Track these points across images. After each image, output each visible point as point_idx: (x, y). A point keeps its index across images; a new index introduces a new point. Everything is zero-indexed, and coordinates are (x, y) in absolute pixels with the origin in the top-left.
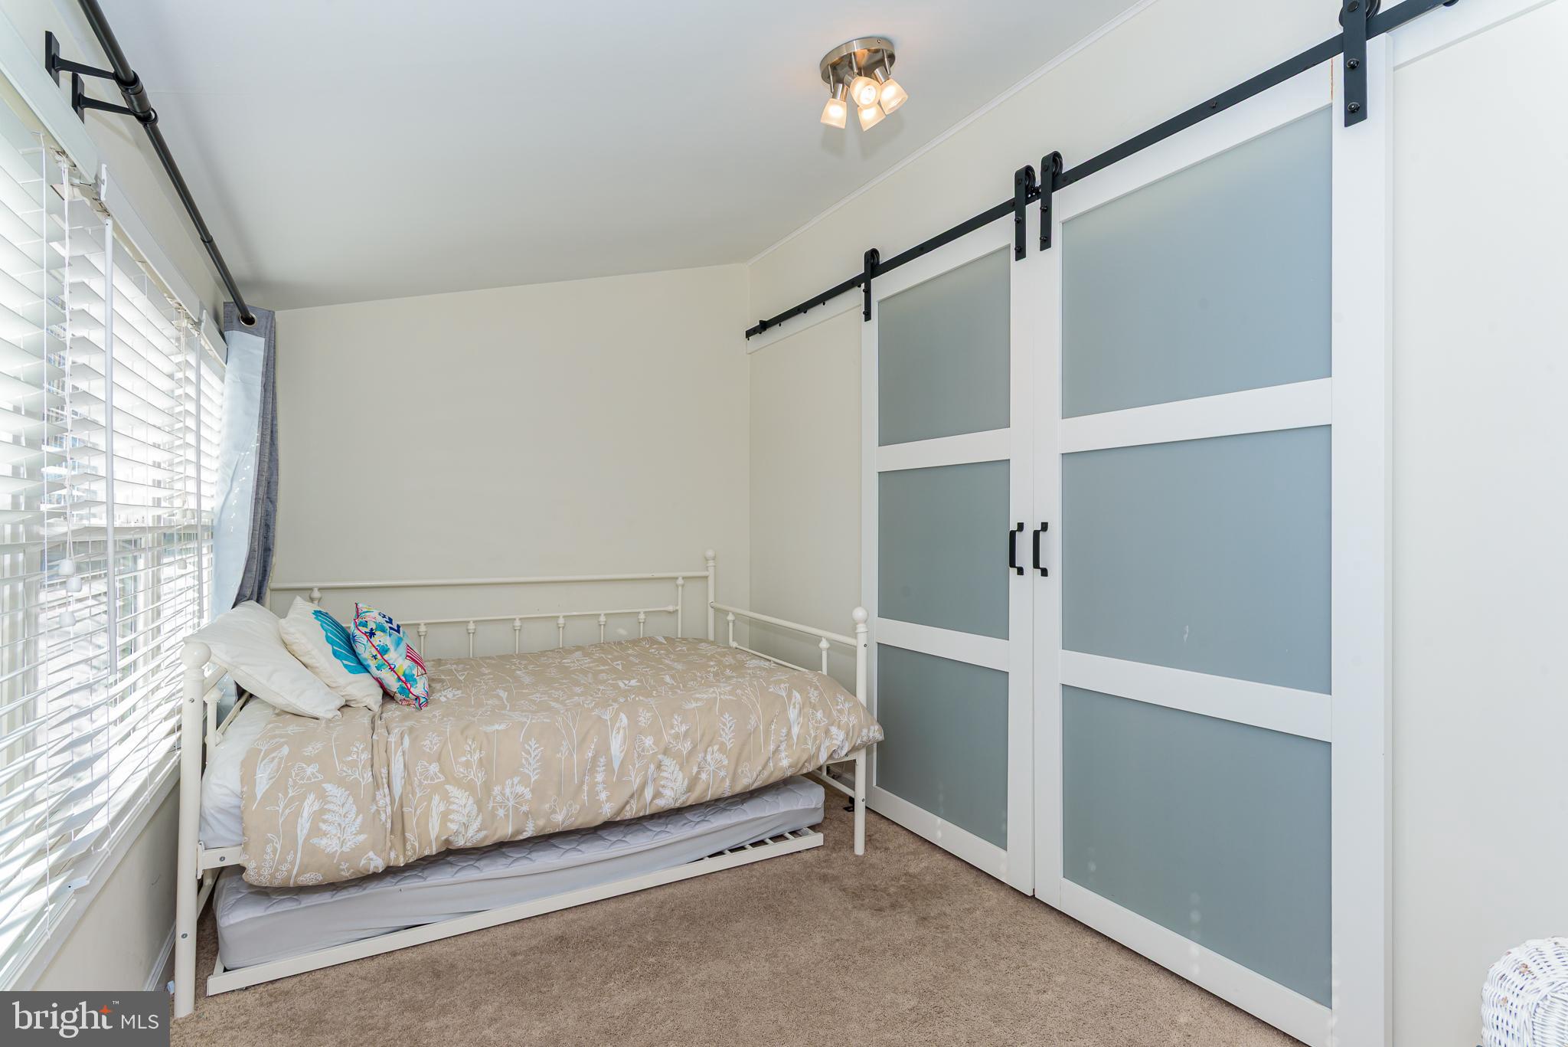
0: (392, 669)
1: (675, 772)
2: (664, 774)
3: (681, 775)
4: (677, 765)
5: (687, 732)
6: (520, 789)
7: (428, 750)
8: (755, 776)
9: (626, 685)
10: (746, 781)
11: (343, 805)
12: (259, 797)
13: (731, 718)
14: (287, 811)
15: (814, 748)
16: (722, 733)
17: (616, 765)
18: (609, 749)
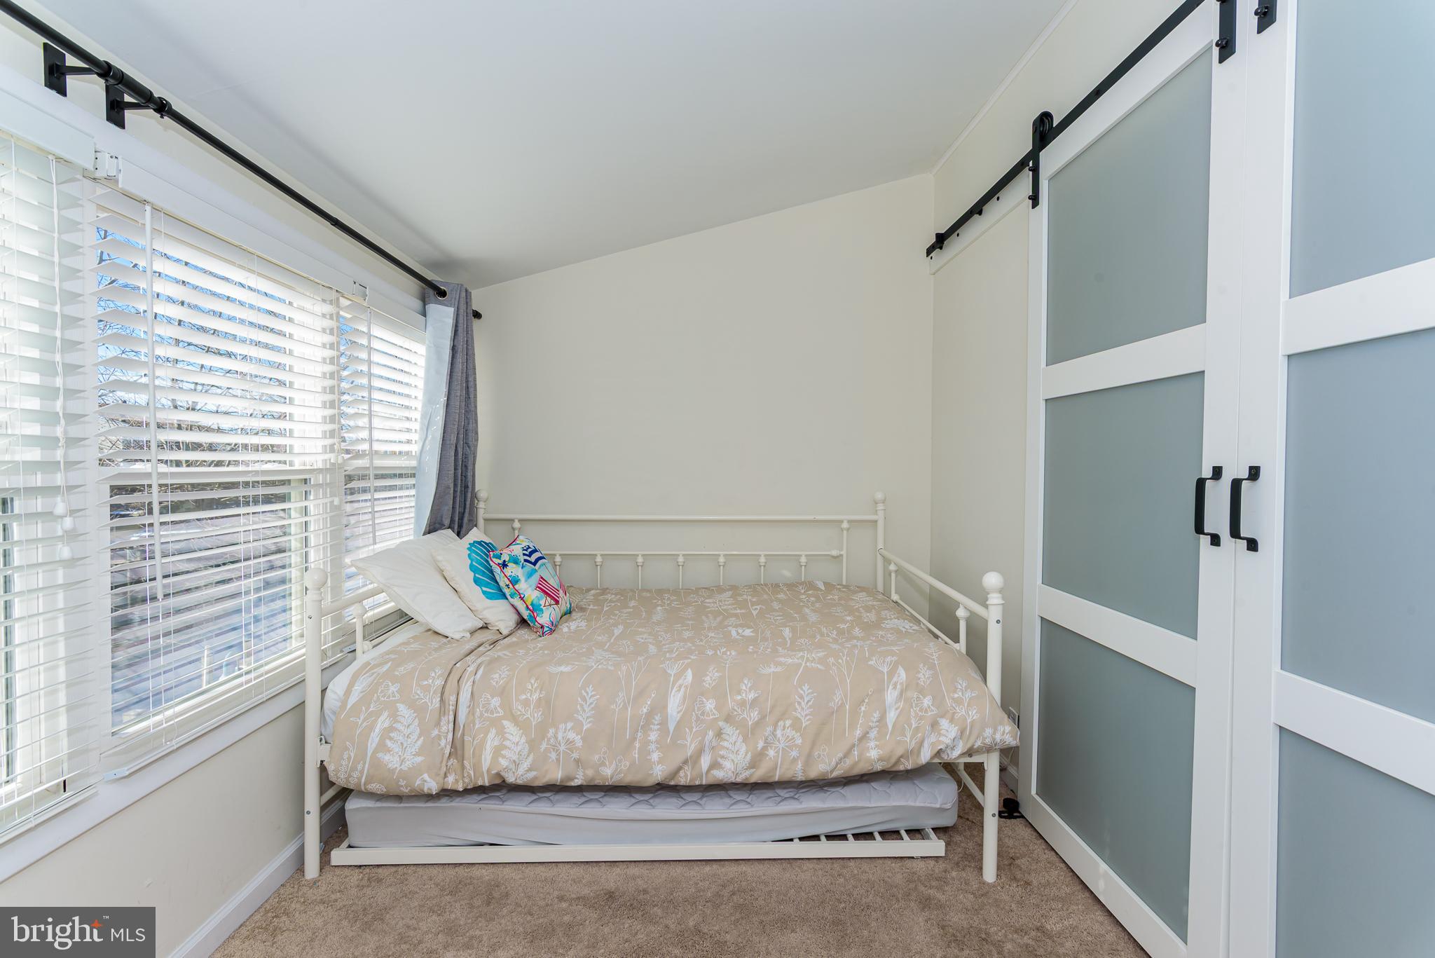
0: (522, 598)
1: (738, 744)
2: (725, 744)
3: (744, 748)
4: (741, 736)
5: (755, 700)
6: (571, 735)
7: (494, 683)
8: (833, 763)
9: (738, 634)
10: (823, 766)
11: (409, 726)
12: (348, 707)
13: (810, 691)
14: (365, 724)
15: (913, 742)
16: (797, 707)
17: (672, 727)
18: (665, 707)
